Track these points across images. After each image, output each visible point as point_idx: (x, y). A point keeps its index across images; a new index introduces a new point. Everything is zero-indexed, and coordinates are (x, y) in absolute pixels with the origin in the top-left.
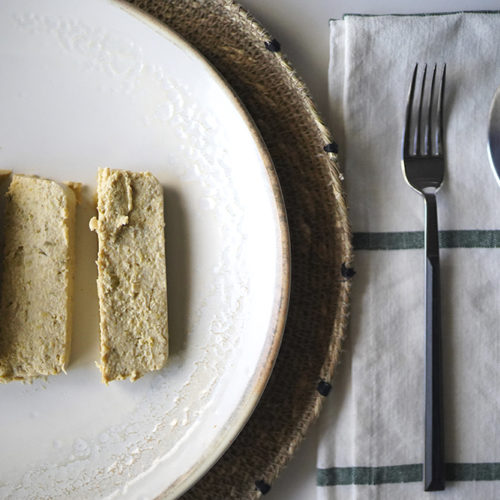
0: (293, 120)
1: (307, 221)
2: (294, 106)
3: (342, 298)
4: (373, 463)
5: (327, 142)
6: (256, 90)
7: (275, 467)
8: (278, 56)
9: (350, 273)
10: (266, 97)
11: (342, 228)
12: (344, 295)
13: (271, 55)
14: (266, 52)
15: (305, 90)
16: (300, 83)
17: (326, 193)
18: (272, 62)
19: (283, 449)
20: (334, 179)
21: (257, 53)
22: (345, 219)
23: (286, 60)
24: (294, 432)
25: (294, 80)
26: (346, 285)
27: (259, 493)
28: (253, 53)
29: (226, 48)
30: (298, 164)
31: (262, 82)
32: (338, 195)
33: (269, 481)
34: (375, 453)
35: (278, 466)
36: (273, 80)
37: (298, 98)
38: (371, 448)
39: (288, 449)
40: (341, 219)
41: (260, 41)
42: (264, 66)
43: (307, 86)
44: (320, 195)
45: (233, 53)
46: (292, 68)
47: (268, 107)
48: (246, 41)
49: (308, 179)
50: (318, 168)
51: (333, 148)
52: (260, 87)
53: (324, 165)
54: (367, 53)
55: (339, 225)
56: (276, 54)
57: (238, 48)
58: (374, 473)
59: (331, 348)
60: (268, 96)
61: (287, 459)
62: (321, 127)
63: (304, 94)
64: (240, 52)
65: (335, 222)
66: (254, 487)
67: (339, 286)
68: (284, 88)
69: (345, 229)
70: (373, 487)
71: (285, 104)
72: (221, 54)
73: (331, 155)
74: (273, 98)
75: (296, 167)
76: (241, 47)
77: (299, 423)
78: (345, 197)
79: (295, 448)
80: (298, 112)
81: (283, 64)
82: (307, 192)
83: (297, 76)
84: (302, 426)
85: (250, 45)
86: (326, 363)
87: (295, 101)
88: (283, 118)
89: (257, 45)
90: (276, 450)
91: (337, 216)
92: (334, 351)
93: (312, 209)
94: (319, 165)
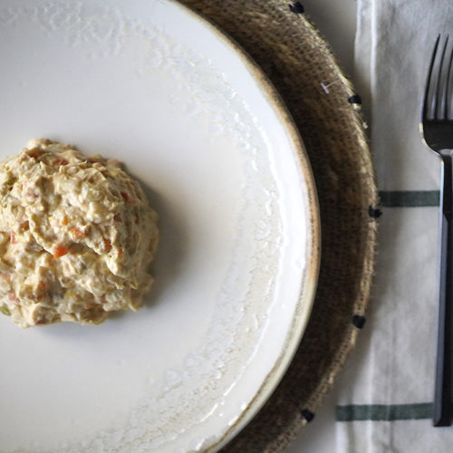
0: (316, 77)
1: (333, 169)
2: (317, 64)
3: (370, 237)
4: (387, 401)
5: (351, 94)
6: (280, 51)
7: (317, 396)
8: (302, 17)
9: (376, 214)
10: (290, 57)
11: (367, 173)
12: (372, 235)
13: (295, 16)
14: (289, 15)
15: (328, 47)
16: (323, 42)
17: (350, 142)
18: (295, 23)
19: (324, 380)
20: (358, 129)
21: (280, 17)
22: (370, 165)
23: (309, 21)
24: (333, 363)
25: (317, 38)
26: (373, 225)
27: (304, 421)
28: (277, 16)
29: (251, 14)
30: (322, 116)
31: (285, 43)
32: (362, 142)
33: (312, 409)
34: (390, 392)
35: (321, 395)
36: (295, 40)
37: (321, 55)
38: (386, 388)
39: (328, 379)
40: (365, 164)
41: (284, 5)
42: (287, 28)
43: (330, 43)
44: (344, 145)
45: (258, 17)
46: (315, 27)
47: (292, 66)
48: (270, 6)
49: (332, 130)
50: (342, 120)
51: (357, 99)
52: (284, 47)
53: (347, 117)
54: (392, 24)
55: (364, 170)
56: (300, 15)
57: (262, 13)
58: (388, 411)
59: (362, 284)
60: (293, 55)
61: (329, 389)
62: (344, 80)
63: (327, 51)
64: (264, 16)
65: (359, 169)
66: (299, 416)
67: (367, 227)
68: (307, 47)
69: (371, 174)
70: (387, 423)
71: (308, 62)
72: (246, 19)
73: (355, 106)
74: (297, 58)
75: (321, 120)
76: (265, 12)
77: (337, 355)
78: (369, 144)
79: (335, 378)
80: (320, 68)
81: (307, 24)
82: (333, 142)
83: (320, 35)
84: (340, 357)
85: (274, 9)
86: (359, 298)
87: (317, 59)
88: (307, 75)
89: (281, 9)
90: (317, 380)
91: (362, 162)
92: (365, 286)
93: (338, 158)
94: (342, 116)
